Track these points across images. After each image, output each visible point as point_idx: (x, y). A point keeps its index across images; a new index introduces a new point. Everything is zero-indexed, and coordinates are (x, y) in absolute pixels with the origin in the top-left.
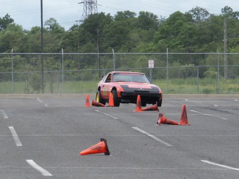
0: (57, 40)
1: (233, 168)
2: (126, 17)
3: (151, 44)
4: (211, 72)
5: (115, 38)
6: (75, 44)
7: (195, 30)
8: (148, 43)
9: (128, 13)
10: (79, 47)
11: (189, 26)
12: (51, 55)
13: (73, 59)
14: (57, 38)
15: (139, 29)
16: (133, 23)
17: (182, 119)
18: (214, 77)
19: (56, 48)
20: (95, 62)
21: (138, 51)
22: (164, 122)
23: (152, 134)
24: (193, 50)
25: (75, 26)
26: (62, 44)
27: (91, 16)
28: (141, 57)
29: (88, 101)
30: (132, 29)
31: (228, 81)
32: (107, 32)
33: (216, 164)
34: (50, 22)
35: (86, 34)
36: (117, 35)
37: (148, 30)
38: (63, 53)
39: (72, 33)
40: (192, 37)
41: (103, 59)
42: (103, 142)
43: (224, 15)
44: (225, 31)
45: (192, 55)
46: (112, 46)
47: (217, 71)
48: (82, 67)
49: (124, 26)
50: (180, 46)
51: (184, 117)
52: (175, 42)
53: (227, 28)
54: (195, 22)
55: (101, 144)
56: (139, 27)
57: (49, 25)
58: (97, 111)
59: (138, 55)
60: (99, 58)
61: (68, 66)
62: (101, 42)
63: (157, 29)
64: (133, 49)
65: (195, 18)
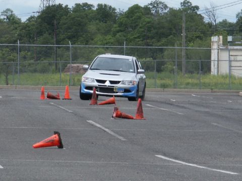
0: (14, 31)
1: (187, 164)
2: (84, 9)
3: (108, 37)
4: (169, 66)
5: (73, 30)
6: (32, 35)
7: (153, 23)
8: (106, 36)
9: (86, 5)
10: (35, 39)
11: (148, 20)
12: (7, 46)
13: (29, 51)
14: (14, 29)
15: (97, 21)
16: (90, 15)
17: (137, 113)
18: (172, 71)
19: (12, 39)
20: (51, 54)
21: (96, 44)
22: (120, 116)
23: (107, 128)
24: (151, 43)
25: (32, 17)
26: (18, 35)
27: (48, 8)
28: (98, 50)
29: (43, 93)
30: (90, 22)
31: (186, 75)
32: (65, 24)
33: (171, 159)
34: (7, 13)
35: (43, 25)
36: (74, 27)
37: (106, 23)
38: (19, 45)
39: (29, 25)
40: (150, 31)
41: (59, 51)
42: (56, 135)
43: (183, 9)
44: (184, 25)
45: (151, 49)
46: (69, 38)
47: (175, 65)
48: (38, 59)
49: (82, 18)
50: (139, 40)
51: (140, 112)
52: (133, 35)
53: (186, 22)
54: (154, 15)
55: (54, 137)
56: (97, 19)
57: (6, 15)
58: (52, 103)
59: (96, 47)
60: (56, 51)
61: (25, 58)
62: (58, 34)
63: (115, 22)
64: (91, 41)
65: (154, 12)
